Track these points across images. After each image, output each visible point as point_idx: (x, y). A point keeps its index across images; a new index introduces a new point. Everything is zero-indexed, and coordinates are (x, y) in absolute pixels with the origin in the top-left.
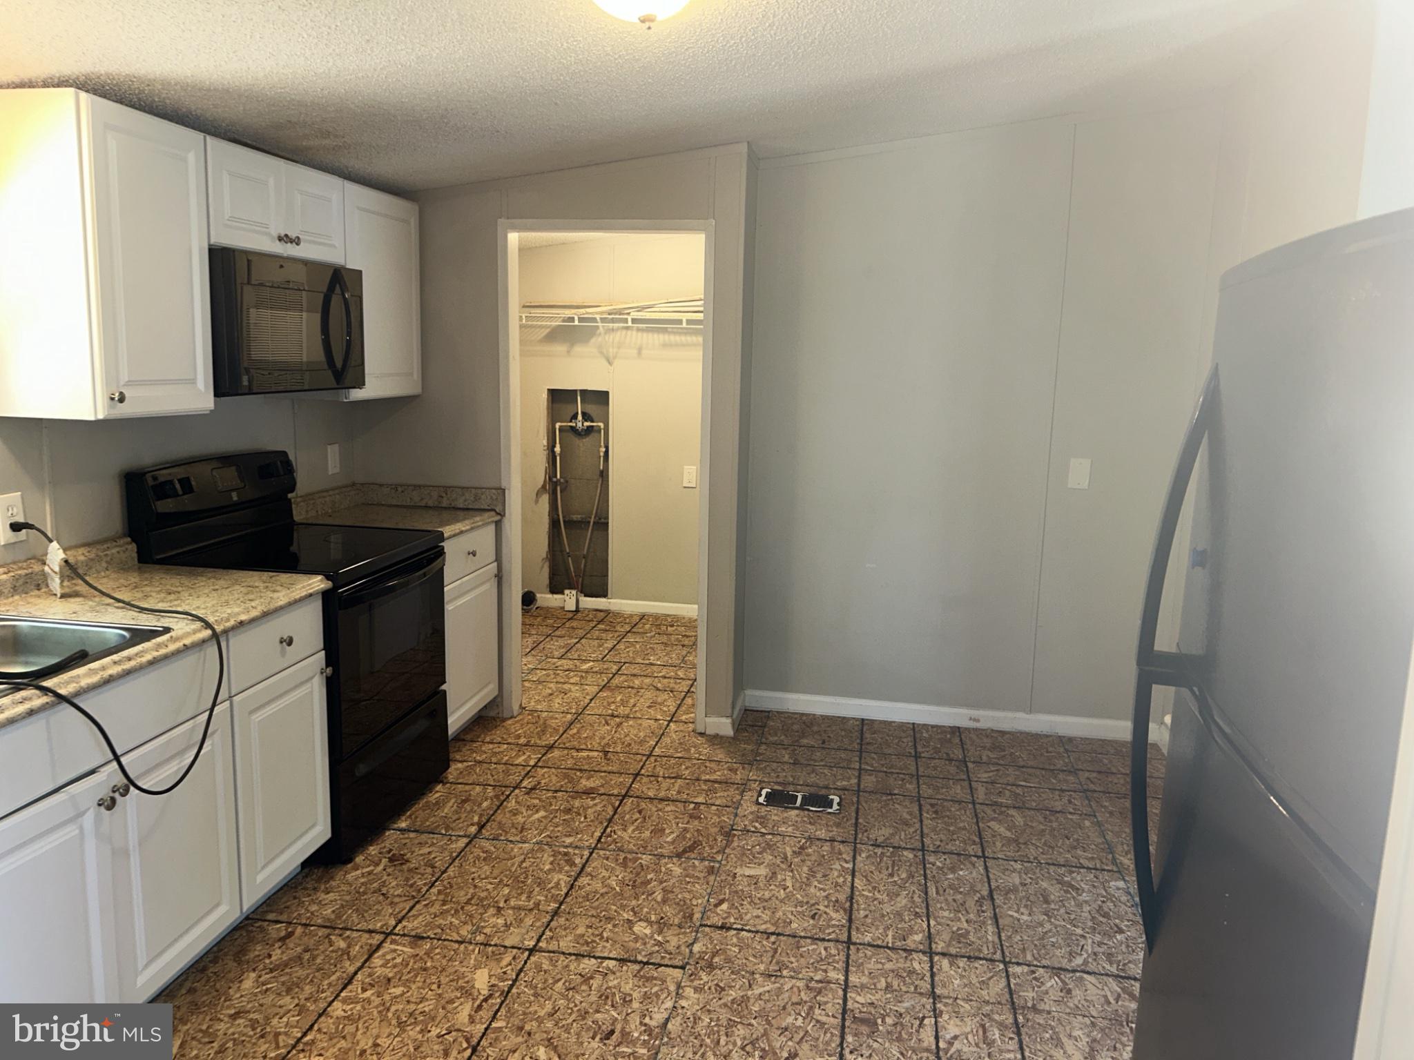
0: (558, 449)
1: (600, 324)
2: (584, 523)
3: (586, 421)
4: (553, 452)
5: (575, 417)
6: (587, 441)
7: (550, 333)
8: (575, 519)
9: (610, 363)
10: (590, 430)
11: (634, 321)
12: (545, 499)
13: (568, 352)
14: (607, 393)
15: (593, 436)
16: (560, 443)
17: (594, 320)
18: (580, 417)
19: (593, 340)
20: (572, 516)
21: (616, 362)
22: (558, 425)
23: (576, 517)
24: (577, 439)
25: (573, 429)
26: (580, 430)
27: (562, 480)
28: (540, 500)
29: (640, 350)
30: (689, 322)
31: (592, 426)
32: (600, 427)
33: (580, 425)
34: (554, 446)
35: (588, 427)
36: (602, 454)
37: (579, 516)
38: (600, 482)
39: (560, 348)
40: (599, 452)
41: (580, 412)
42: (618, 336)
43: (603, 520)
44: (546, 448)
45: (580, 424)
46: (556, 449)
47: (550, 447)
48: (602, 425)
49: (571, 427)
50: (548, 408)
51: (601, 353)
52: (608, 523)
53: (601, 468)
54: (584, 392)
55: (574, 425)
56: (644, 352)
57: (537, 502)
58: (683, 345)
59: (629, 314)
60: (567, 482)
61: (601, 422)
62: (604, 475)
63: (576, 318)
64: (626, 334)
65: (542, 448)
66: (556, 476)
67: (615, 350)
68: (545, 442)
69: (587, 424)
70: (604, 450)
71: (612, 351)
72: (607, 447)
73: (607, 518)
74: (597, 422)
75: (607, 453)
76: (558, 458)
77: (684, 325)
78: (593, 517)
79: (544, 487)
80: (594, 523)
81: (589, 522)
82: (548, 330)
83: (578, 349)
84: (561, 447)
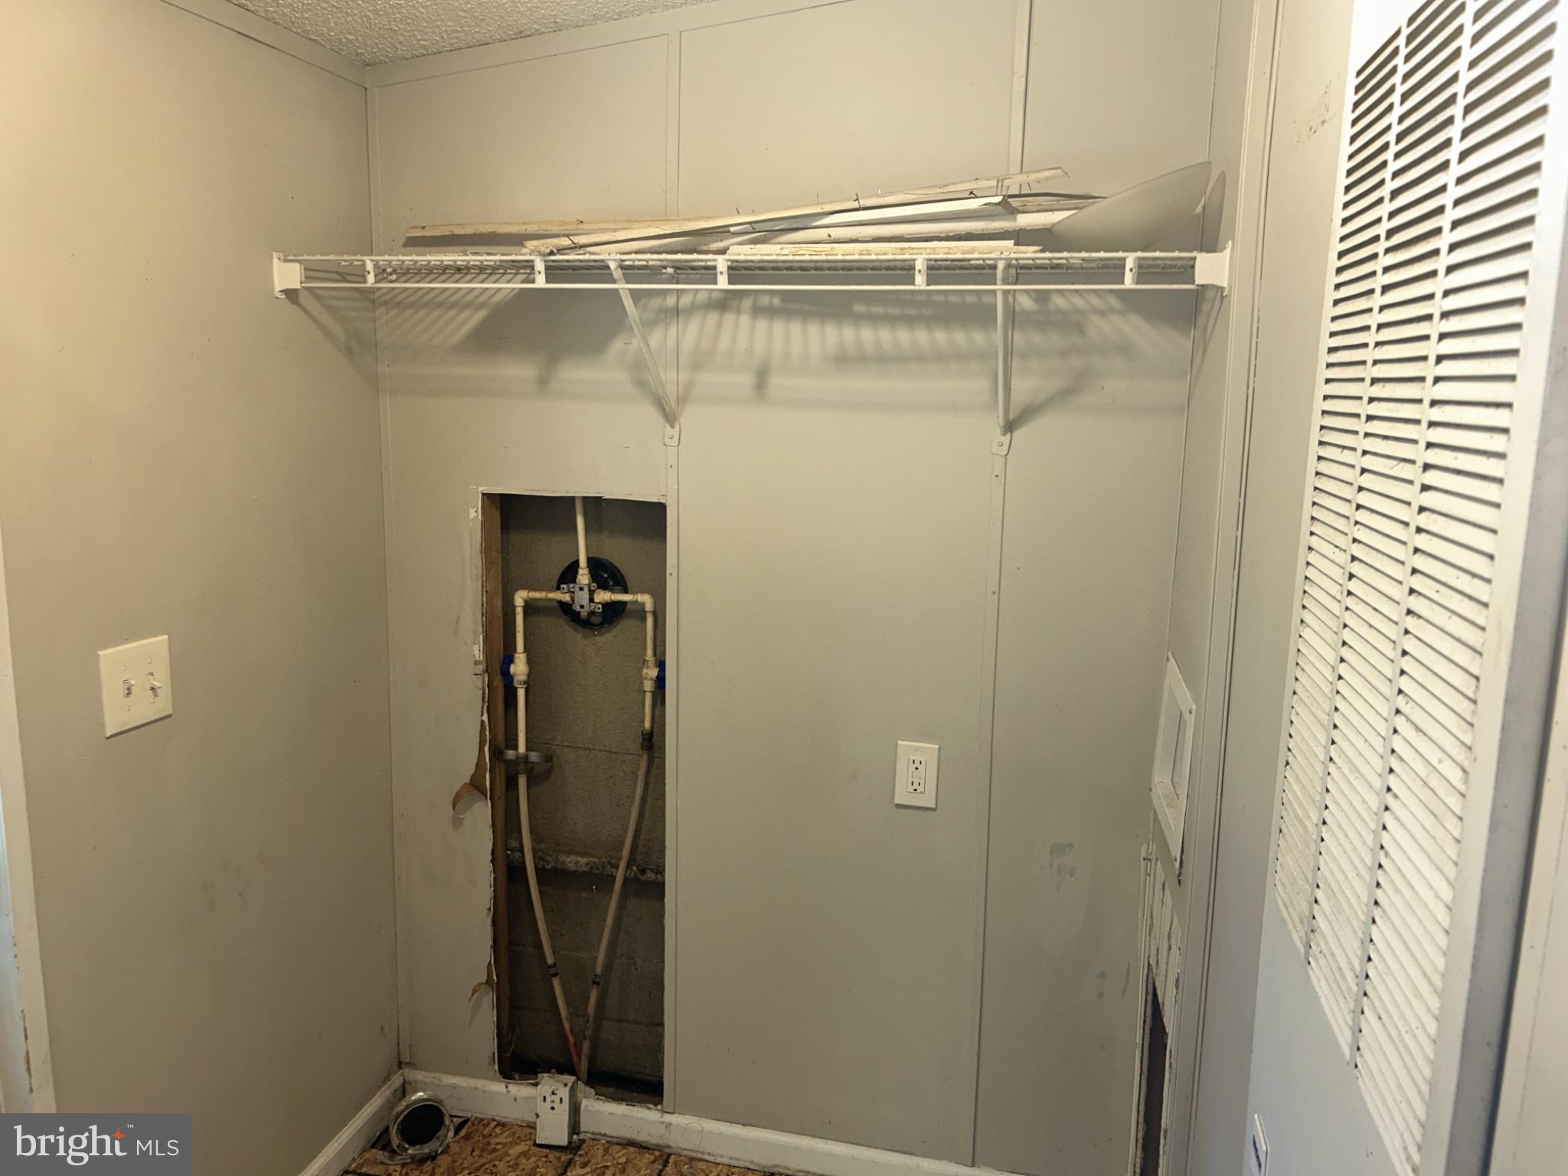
0: (519, 668)
1: (622, 286)
2: (597, 880)
3: (604, 586)
4: (508, 677)
5: (569, 574)
6: (608, 640)
7: (485, 323)
8: (572, 867)
9: (671, 419)
10: (613, 613)
11: (737, 271)
12: (481, 814)
13: (543, 382)
14: (659, 509)
15: (625, 625)
16: (526, 650)
17: (599, 271)
18: (584, 577)
19: (617, 345)
20: (563, 858)
21: (690, 416)
22: (520, 598)
23: (574, 862)
24: (579, 637)
25: (566, 609)
26: (584, 613)
27: (534, 756)
28: (468, 817)
29: (761, 378)
30: (938, 270)
31: (624, 604)
32: (643, 605)
33: (583, 598)
34: (509, 659)
35: (607, 606)
36: (648, 686)
37: (583, 860)
38: (644, 765)
39: (519, 371)
40: (641, 680)
41: (583, 562)
42: (692, 332)
43: (650, 876)
44: (481, 668)
45: (586, 595)
46: (513, 669)
47: (497, 665)
48: (646, 600)
49: (561, 604)
50: (486, 550)
51: (641, 384)
52: (662, 885)
53: (647, 725)
54: (595, 506)
55: (567, 598)
56: (775, 381)
57: (457, 822)
58: (921, 358)
59: (723, 252)
60: (549, 759)
61: (643, 592)
62: (652, 743)
63: (540, 266)
64: (719, 324)
65: (471, 668)
66: (516, 747)
67: (684, 376)
68: (477, 651)
69: (603, 596)
70: (654, 673)
71: (670, 379)
72: (661, 665)
73: (660, 870)
74: (635, 593)
75: (660, 681)
76: (521, 694)
77: (920, 282)
78: (622, 865)
79: (475, 784)
80: (626, 879)
81: (613, 878)
82: (481, 315)
83: (573, 373)
84: (530, 662)
